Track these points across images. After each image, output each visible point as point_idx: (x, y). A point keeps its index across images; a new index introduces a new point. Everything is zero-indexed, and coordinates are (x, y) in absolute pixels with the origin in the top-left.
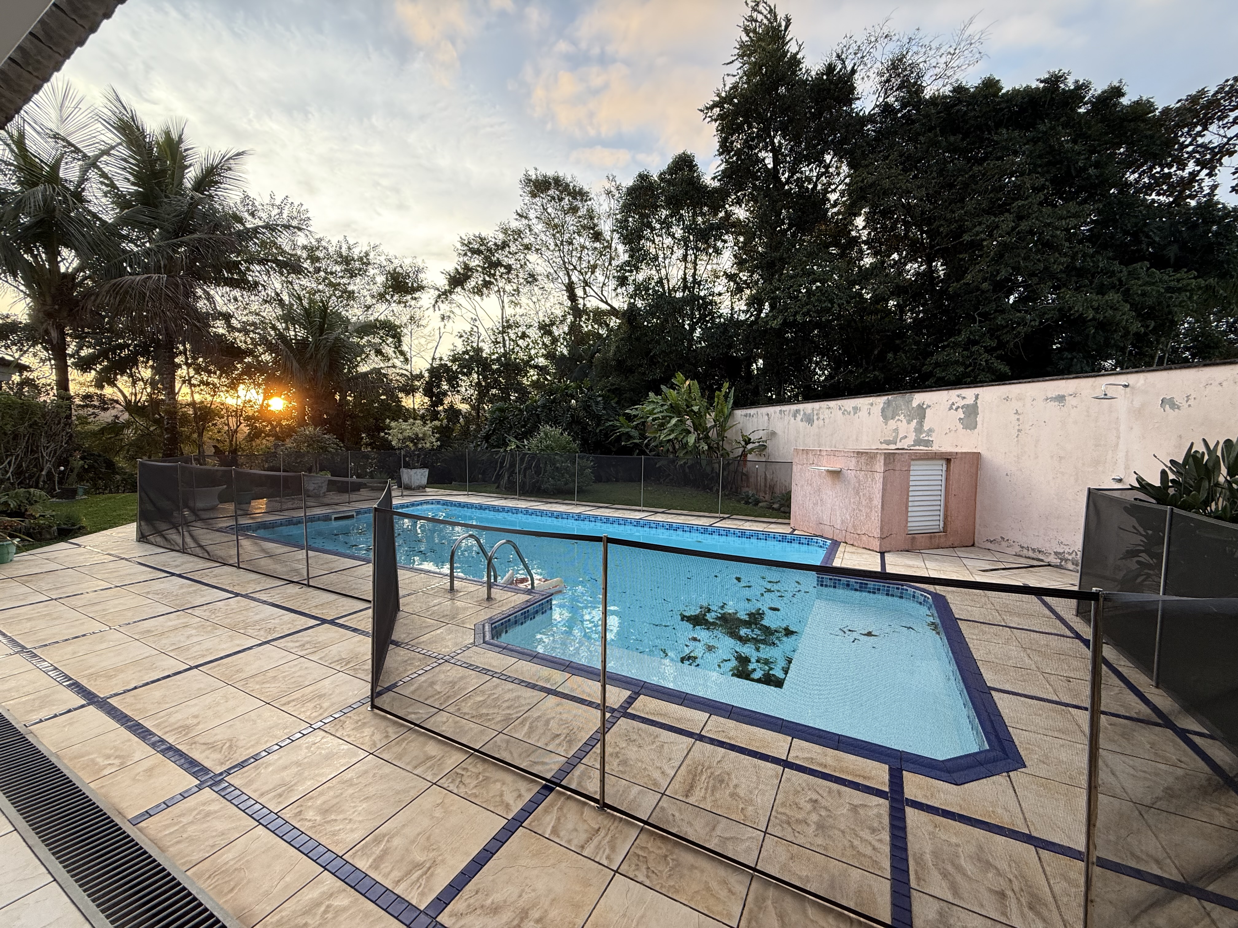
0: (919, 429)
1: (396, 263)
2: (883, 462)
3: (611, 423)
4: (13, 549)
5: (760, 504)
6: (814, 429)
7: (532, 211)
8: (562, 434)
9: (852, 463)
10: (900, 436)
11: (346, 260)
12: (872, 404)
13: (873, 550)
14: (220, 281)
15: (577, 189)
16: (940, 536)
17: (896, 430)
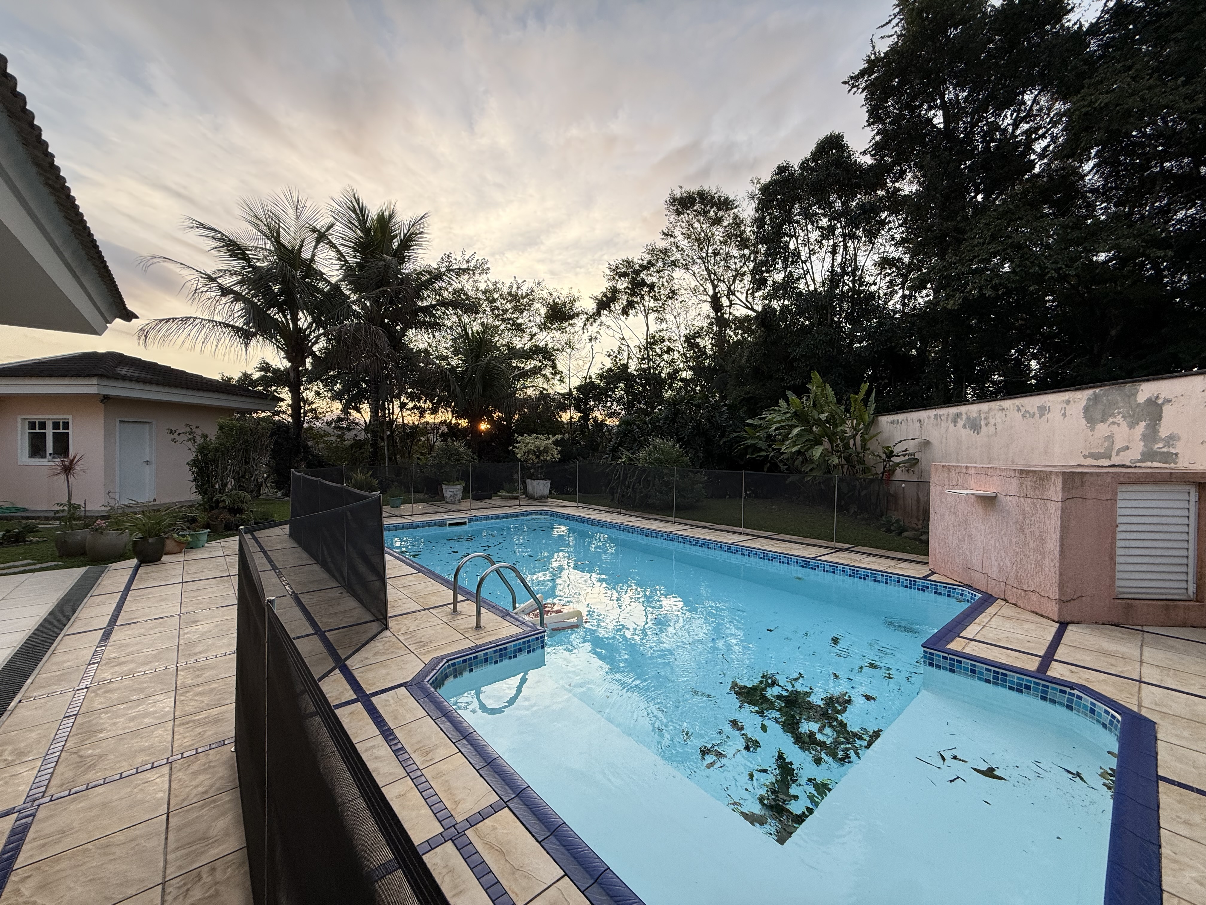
0: (1151, 435)
1: (555, 295)
2: (1060, 485)
3: (736, 435)
4: (205, 537)
5: (905, 534)
6: (980, 439)
7: (679, 228)
8: (674, 446)
9: (1013, 486)
10: (1117, 446)
11: (515, 298)
12: (1068, 402)
13: (1047, 618)
14: (418, 325)
15: (722, 199)
16: (1188, 608)
17: (1110, 438)
